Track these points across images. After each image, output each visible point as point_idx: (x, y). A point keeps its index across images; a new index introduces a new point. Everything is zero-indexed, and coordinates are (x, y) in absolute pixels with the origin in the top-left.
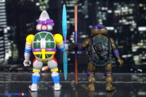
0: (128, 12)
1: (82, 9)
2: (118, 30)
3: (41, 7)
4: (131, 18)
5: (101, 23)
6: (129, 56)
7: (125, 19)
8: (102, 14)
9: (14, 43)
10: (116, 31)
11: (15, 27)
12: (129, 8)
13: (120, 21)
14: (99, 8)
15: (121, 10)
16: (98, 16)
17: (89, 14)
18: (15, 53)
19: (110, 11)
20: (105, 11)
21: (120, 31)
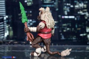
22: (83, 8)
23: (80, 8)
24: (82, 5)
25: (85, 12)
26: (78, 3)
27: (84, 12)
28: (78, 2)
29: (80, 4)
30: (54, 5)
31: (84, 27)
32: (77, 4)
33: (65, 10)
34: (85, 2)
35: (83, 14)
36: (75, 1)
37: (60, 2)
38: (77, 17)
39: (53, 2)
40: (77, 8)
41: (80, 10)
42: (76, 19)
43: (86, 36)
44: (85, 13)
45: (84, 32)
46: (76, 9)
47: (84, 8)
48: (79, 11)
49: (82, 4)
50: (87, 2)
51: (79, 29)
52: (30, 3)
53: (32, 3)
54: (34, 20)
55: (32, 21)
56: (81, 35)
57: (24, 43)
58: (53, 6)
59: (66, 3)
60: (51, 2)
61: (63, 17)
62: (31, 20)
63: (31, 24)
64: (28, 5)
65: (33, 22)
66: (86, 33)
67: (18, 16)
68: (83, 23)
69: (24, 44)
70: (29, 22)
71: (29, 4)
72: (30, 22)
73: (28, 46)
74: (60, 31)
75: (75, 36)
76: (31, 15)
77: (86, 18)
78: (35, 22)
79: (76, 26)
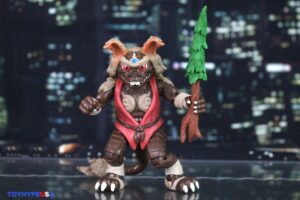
22: (242, 35)
23: (234, 36)
24: (239, 26)
25: (251, 49)
26: (227, 19)
27: (246, 49)
28: (228, 15)
29: (234, 24)
30: (147, 23)
31: (244, 100)
32: (223, 24)
33: (183, 43)
34: (249, 17)
35: (243, 55)
36: (218, 14)
37: (166, 14)
38: (224, 65)
39: (144, 14)
40: (223, 34)
41: (234, 44)
42: (219, 72)
43: (252, 130)
44: (250, 54)
45: (247, 117)
46: (220, 38)
47: (247, 38)
48: (231, 47)
49: (242, 23)
50: (255, 17)
51: (230, 106)
52: (66, 18)
53: (74, 18)
54: (78, 74)
55: (74, 77)
56: (236, 126)
57: (40, 149)
58: (142, 27)
59: (188, 20)
60: (138, 15)
61: (176, 66)
62: (68, 75)
63: (70, 87)
64: (61, 24)
65: (76, 81)
66: (252, 118)
67: (27, 59)
68: (243, 88)
69: (38, 152)
70: (61, 81)
71: (62, 20)
72: (67, 82)
73: (53, 159)
74: (167, 113)
75: (215, 131)
76: (69, 58)
77: (253, 69)
78: (82, 79)
79: (220, 96)
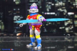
0: (63, 5)
1: (38, 3)
2: (57, 14)
3: (16, 2)
4: (64, 8)
5: (48, 11)
6: (63, 28)
7: (61, 8)
8: (49, 6)
9: (2, 21)
10: (56, 15)
11: (2, 13)
12: (63, 2)
13: (58, 10)
14: (47, 3)
15: (59, 4)
16: (46, 7)
17: (42, 6)
18: (3, 27)
19: (53, 4)
20: (50, 4)
21: (58, 15)
